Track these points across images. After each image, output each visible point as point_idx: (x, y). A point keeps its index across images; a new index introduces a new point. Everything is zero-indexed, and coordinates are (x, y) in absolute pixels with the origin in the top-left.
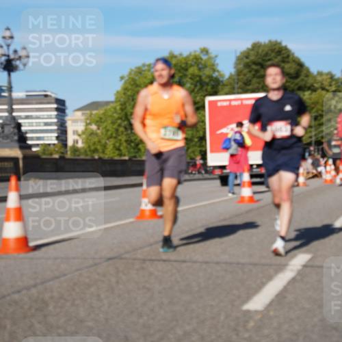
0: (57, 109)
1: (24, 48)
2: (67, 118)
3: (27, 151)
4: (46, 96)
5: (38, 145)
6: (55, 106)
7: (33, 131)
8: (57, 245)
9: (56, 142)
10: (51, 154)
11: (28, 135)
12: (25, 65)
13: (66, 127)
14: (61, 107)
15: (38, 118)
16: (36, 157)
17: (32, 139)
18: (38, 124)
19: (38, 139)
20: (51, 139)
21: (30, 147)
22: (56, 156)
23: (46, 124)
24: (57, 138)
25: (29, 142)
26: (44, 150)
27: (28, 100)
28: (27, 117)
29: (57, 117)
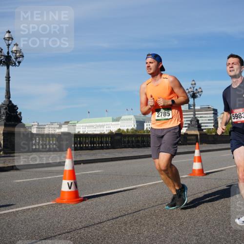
0: (214, 113)
1: (200, 88)
2: (218, 117)
3: (201, 132)
4: (209, 108)
5: (205, 129)
6: (213, 112)
7: (203, 123)
8: (216, 173)
9: (213, 127)
10: (211, 133)
11: (202, 125)
12: (200, 95)
13: (217, 121)
14: (215, 112)
15: (205, 117)
16: (205, 134)
17: (203, 126)
18: (205, 120)
19: (206, 126)
20: (211, 126)
21: (203, 130)
22: (214, 134)
23: (209, 120)
24: (214, 126)
25: (202, 128)
26: (208, 131)
27: (201, 110)
28: (201, 117)
29: (213, 117)
